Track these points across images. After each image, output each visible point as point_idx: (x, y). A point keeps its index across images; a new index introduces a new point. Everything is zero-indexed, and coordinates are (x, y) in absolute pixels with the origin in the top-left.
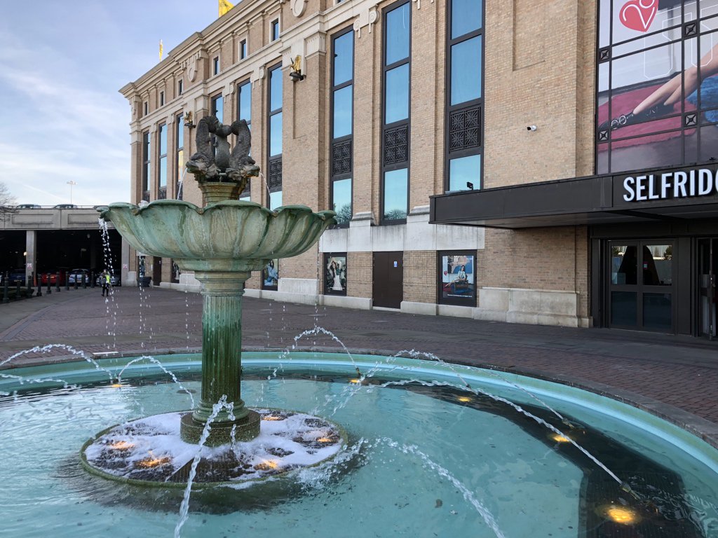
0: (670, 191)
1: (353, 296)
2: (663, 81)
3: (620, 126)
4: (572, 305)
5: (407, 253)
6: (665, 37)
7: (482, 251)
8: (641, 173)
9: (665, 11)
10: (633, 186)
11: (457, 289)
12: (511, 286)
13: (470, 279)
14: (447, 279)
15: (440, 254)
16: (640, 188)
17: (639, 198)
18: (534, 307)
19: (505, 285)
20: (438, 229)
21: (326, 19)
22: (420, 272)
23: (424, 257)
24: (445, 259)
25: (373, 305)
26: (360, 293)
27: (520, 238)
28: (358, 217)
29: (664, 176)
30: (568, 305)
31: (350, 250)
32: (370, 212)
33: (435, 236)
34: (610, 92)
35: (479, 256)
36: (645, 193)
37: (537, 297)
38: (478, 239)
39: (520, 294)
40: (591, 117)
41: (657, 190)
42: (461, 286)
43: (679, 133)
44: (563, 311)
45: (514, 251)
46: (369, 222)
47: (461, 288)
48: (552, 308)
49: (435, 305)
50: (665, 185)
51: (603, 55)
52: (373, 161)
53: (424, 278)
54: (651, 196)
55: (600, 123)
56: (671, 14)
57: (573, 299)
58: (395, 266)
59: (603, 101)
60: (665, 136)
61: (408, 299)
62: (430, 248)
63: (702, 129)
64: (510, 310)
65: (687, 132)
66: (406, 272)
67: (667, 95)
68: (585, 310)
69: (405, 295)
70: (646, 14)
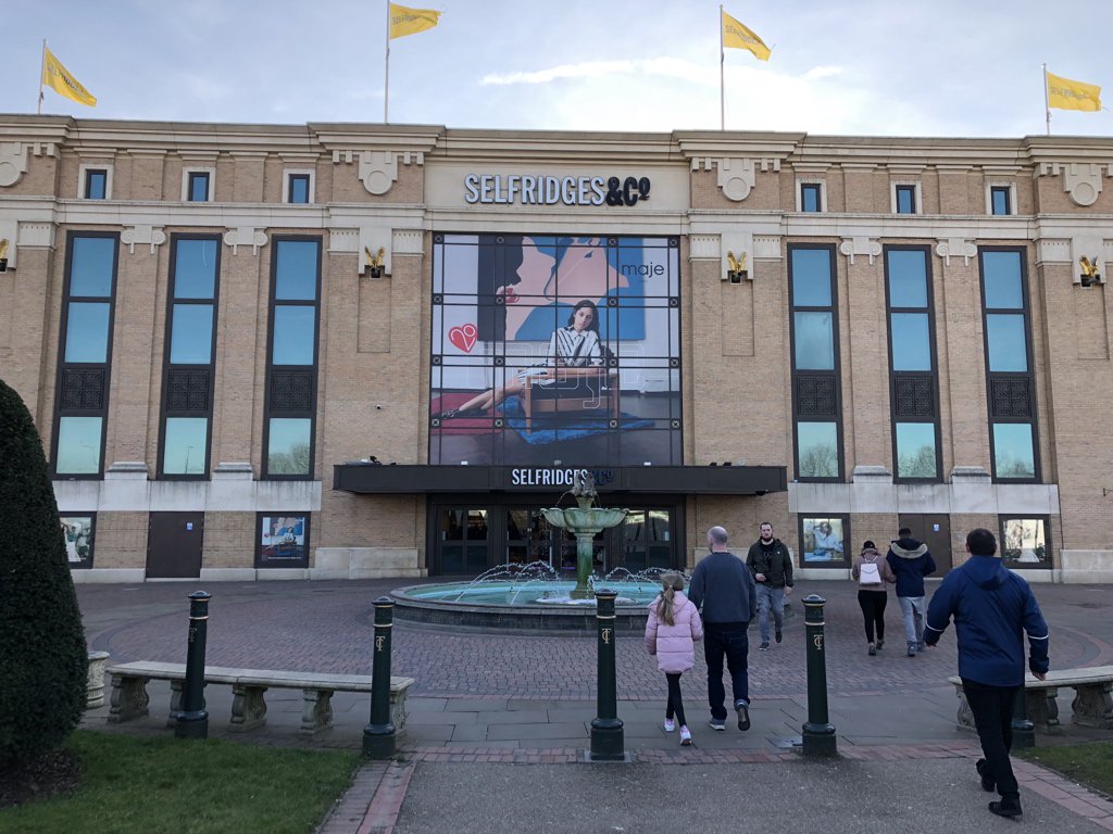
0: (541, 480)
1: (108, 567)
2: (480, 392)
3: (449, 418)
4: (413, 559)
5: (210, 513)
6: (481, 361)
7: (316, 513)
8: (523, 468)
9: (482, 343)
10: (519, 475)
11: (282, 551)
12: (351, 546)
13: (300, 540)
14: (266, 541)
15: (260, 515)
16: (523, 477)
17: (522, 483)
18: (376, 563)
19: (344, 545)
20: (259, 489)
21: (62, 208)
22: (231, 535)
23: (237, 518)
24: (266, 521)
25: (147, 576)
26: (122, 562)
27: (361, 501)
28: (116, 468)
29: (537, 471)
30: (410, 559)
31: (102, 508)
32: (143, 463)
33: (254, 496)
34: (441, 390)
35: (314, 519)
36: (526, 480)
37: (380, 554)
38: (313, 500)
39: (362, 553)
40: (427, 406)
41: (533, 479)
42: (288, 548)
43: (491, 431)
44: (406, 565)
45: (355, 513)
46: (145, 476)
47: (287, 550)
48: (395, 563)
49: (254, 570)
50: (538, 477)
51: (436, 360)
52: (150, 402)
53: (237, 542)
54: (530, 483)
55: (433, 412)
56: (486, 346)
57: (415, 553)
58: (189, 529)
59: (436, 396)
60: (482, 431)
61: (209, 566)
62: (248, 509)
63: (507, 431)
64: (351, 568)
65: (496, 431)
66: (208, 535)
67: (483, 402)
68: (423, 563)
69: (205, 562)
70: (469, 342)
